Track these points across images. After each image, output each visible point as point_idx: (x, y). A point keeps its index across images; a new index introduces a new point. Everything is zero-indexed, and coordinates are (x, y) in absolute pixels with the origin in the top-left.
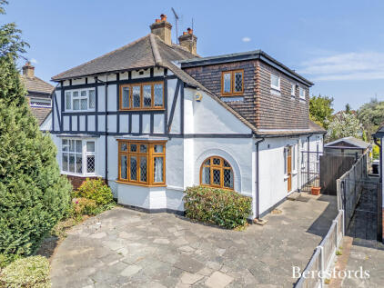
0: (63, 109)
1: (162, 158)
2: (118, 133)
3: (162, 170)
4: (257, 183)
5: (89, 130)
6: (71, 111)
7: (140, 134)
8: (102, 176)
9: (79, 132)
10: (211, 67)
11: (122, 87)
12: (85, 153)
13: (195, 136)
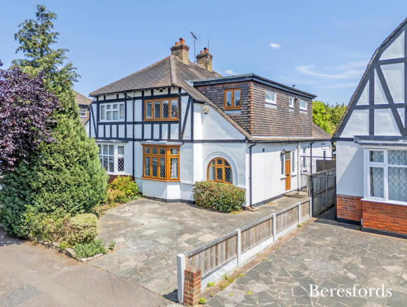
0: (98, 119)
1: (177, 159)
2: (143, 139)
3: (177, 168)
4: (250, 178)
5: (119, 137)
6: (105, 121)
7: (160, 139)
8: (130, 174)
9: (111, 138)
10: (216, 86)
11: (146, 102)
12: (117, 156)
13: (203, 141)
